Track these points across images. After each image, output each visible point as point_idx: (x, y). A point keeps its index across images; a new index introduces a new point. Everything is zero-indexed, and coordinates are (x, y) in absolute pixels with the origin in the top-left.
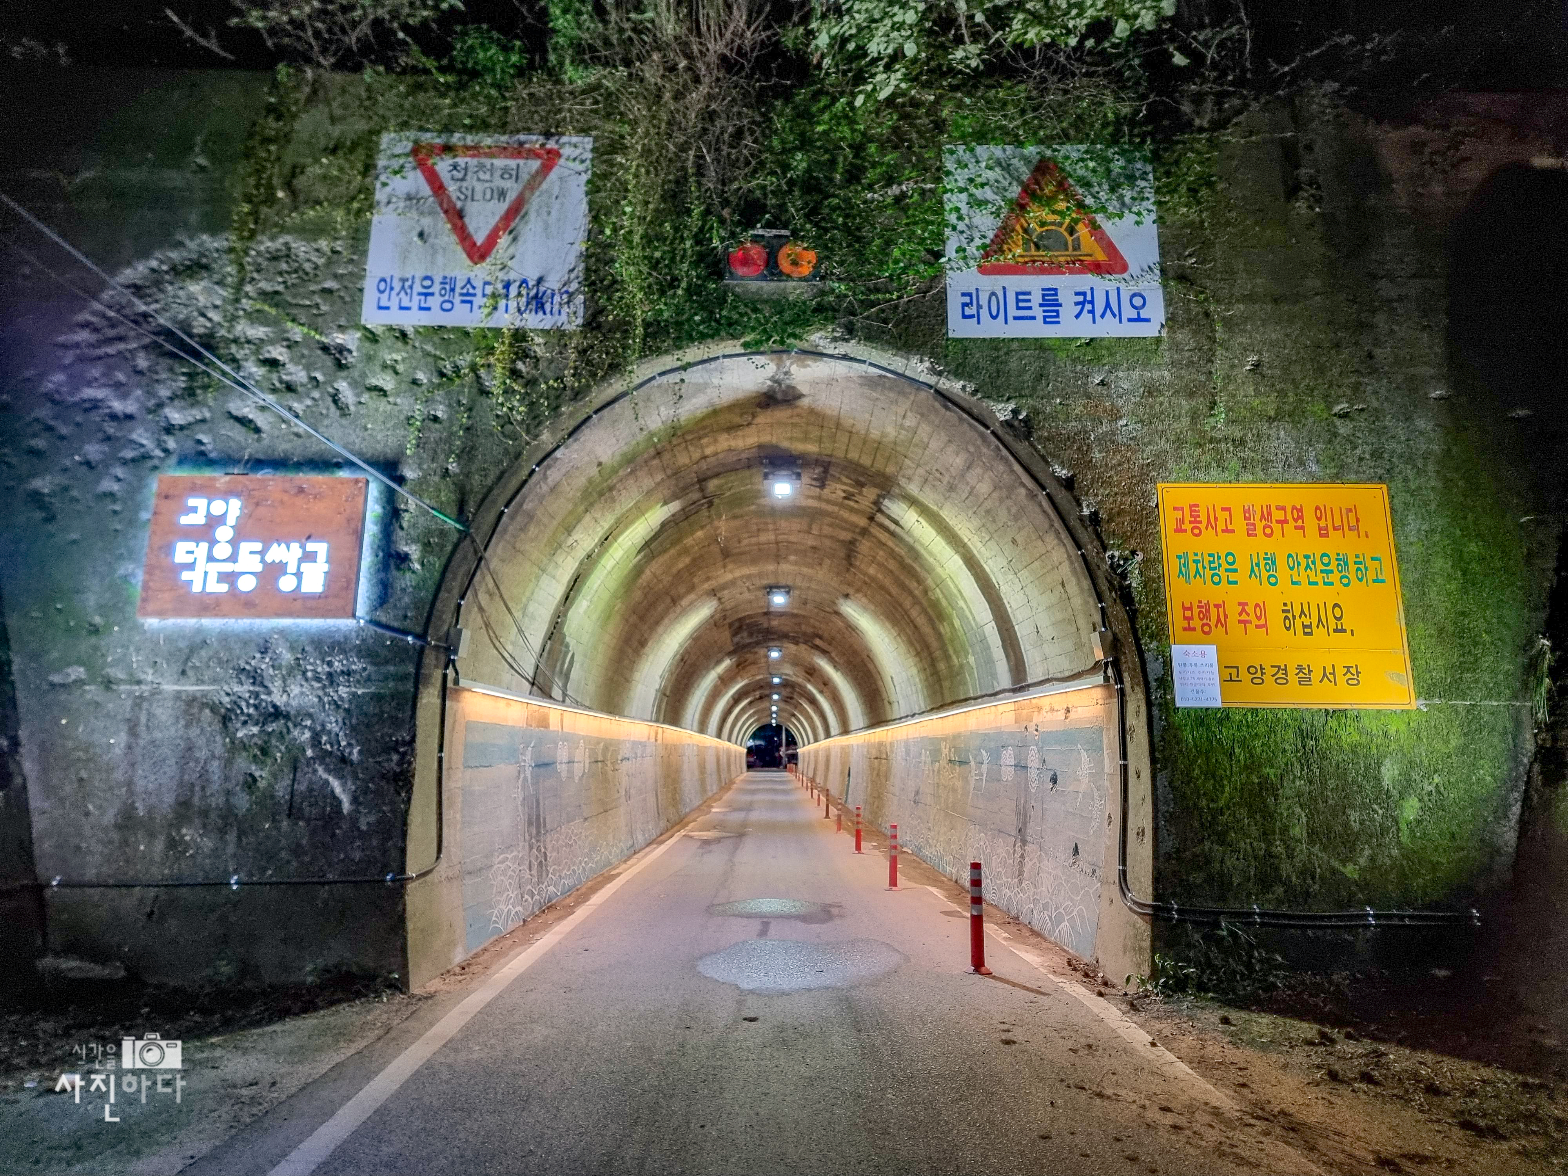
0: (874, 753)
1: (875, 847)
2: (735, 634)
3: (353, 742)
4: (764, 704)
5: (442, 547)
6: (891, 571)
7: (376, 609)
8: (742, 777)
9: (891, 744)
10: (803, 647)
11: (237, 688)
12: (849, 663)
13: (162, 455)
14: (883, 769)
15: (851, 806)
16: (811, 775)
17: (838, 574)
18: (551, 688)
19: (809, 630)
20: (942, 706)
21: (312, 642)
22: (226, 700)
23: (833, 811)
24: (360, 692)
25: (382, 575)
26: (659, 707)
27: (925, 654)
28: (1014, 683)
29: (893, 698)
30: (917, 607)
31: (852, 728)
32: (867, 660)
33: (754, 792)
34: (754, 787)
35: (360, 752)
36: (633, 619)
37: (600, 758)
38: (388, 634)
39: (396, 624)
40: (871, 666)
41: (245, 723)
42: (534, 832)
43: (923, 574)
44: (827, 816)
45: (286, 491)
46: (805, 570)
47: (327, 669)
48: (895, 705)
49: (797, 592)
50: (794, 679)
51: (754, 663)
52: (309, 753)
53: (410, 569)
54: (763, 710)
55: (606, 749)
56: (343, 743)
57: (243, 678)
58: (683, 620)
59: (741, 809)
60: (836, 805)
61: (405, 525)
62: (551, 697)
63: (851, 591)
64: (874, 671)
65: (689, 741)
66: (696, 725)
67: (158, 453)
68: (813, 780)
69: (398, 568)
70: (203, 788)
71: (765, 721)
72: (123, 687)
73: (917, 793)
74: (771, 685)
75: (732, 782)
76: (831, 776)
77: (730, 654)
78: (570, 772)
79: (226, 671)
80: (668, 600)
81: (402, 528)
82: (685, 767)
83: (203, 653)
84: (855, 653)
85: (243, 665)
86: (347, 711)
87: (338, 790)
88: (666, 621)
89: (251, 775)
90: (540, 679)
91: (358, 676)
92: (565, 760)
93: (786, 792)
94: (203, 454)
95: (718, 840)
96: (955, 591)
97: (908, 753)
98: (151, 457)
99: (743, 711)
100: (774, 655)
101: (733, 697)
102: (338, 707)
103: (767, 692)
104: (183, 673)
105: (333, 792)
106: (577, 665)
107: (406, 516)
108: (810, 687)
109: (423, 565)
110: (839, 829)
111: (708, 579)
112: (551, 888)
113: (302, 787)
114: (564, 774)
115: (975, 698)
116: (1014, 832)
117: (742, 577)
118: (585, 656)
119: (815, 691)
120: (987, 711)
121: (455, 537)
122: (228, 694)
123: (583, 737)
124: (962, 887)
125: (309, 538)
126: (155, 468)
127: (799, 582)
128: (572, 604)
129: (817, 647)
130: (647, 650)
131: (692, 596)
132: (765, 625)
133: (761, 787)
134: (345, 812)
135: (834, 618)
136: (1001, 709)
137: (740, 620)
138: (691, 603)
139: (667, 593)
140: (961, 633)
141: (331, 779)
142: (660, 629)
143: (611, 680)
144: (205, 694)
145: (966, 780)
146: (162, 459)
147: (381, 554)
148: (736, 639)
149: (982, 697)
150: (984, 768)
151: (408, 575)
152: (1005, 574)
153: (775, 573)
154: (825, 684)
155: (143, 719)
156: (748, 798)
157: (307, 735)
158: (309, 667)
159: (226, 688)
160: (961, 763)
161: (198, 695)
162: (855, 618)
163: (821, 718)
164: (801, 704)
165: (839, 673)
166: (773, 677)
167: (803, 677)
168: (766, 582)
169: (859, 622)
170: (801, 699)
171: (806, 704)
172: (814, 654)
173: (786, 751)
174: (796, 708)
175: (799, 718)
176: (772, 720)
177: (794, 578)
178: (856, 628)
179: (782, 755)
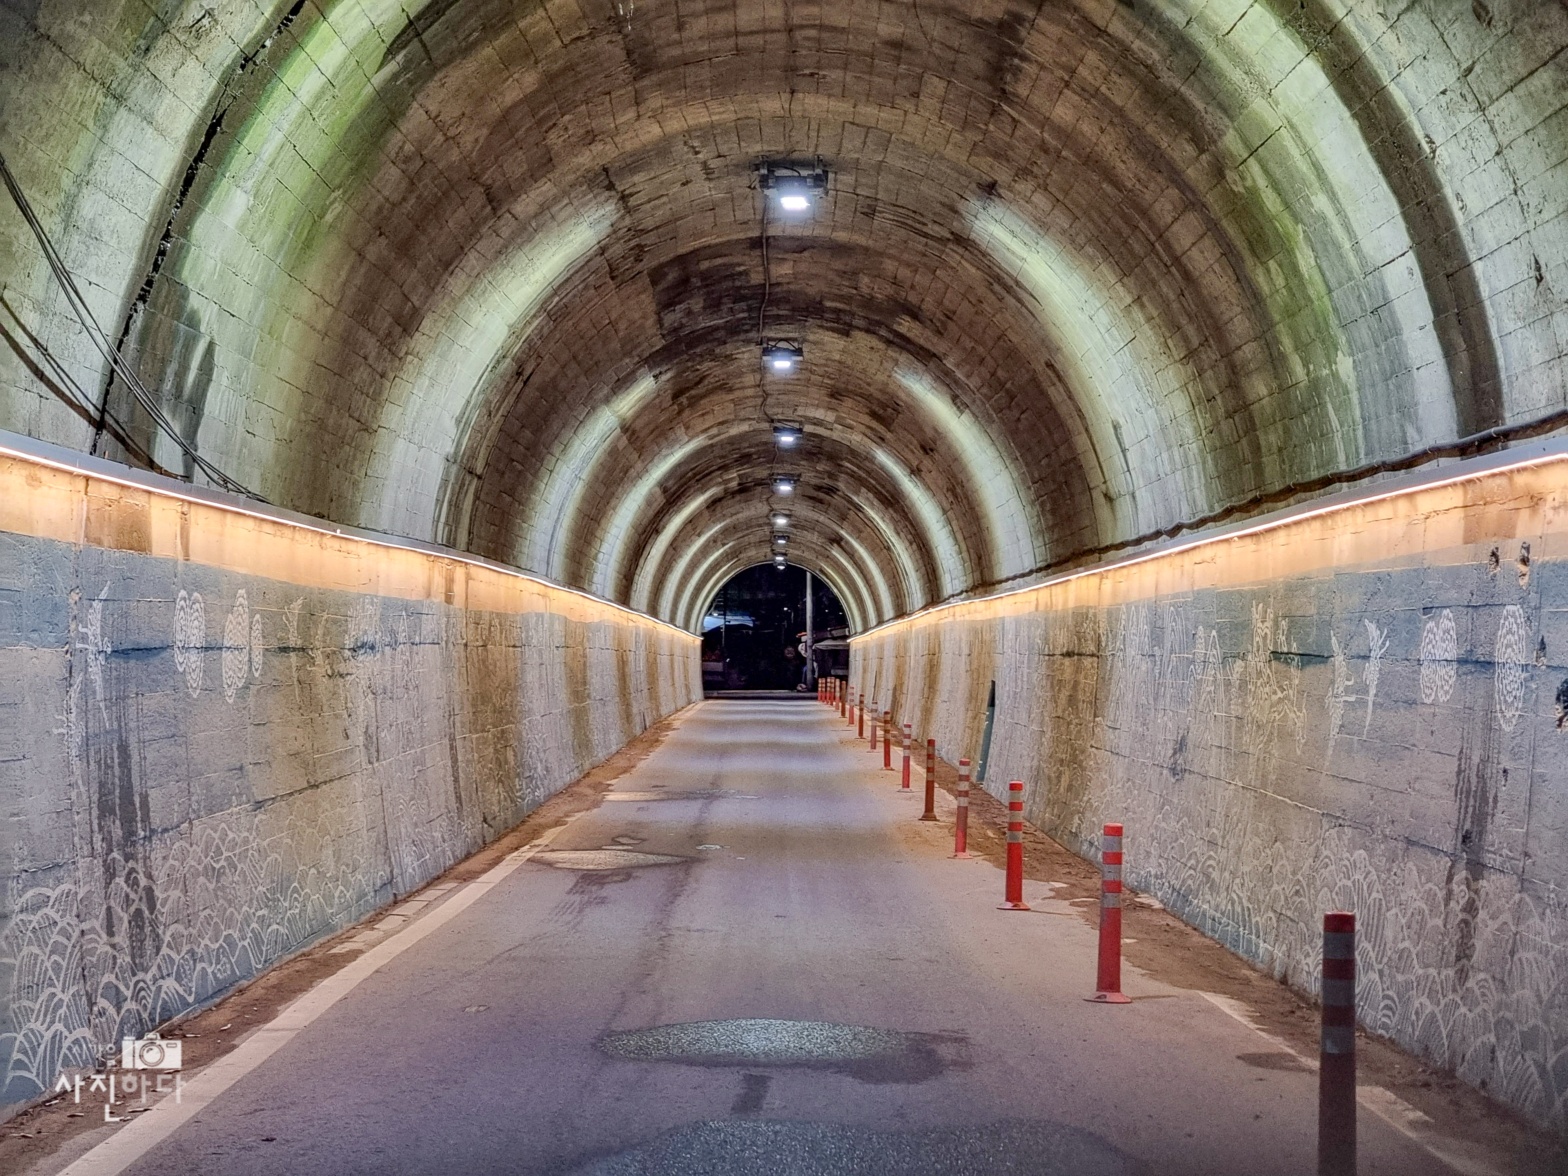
0: (1062, 641)
1: (1059, 895)
2: (667, 304)
4: (756, 509)
6: (1119, 112)
8: (689, 713)
9: (1112, 614)
10: (862, 340)
12: (995, 384)
14: (1087, 682)
15: (997, 788)
16: (884, 705)
17: (965, 124)
18: (150, 440)
19: (881, 291)
20: (1256, 502)
23: (945, 801)
26: (455, 506)
27: (1210, 355)
28: (1464, 429)
29: (1118, 483)
30: (1192, 218)
31: (1003, 570)
32: (1044, 376)
33: (723, 751)
34: (726, 738)
36: (378, 249)
37: (294, 640)
40: (1055, 394)
42: (117, 832)
43: (1212, 117)
44: (929, 813)
46: (869, 112)
48: (1124, 506)
49: (847, 179)
50: (837, 434)
51: (724, 387)
54: (749, 525)
55: (309, 616)
58: (520, 258)
59: (688, 796)
60: (952, 782)
62: (151, 465)
63: (1002, 175)
64: (1064, 409)
65: (539, 605)
66: (558, 561)
68: (889, 720)
71: (756, 555)
73: (1181, 746)
74: (773, 454)
75: (661, 725)
76: (941, 709)
77: (652, 361)
78: (212, 673)
80: (477, 196)
82: (531, 677)
84: (1012, 354)
88: (472, 259)
90: (121, 413)
92: (196, 640)
93: (813, 752)
95: (625, 874)
96: (1303, 166)
97: (1157, 635)
99: (692, 526)
100: (782, 365)
101: (663, 485)
103: (762, 473)
106: (221, 379)
108: (883, 458)
110: (961, 847)
111: (591, 137)
112: (170, 984)
114: (195, 679)
115: (1353, 477)
116: (1448, 845)
117: (688, 132)
118: (245, 353)
119: (897, 471)
120: (1384, 511)
123: (247, 582)
124: (1301, 995)
127: (851, 147)
128: (203, 198)
129: (903, 343)
130: (418, 342)
131: (545, 189)
132: (756, 278)
133: (746, 737)
135: (954, 255)
136: (1425, 504)
137: (681, 260)
138: (544, 208)
139: (475, 179)
140: (1316, 289)
142: (456, 283)
143: (320, 423)
145: (1320, 706)
148: (671, 318)
149: (1372, 471)
150: (1372, 671)
152: (1450, 110)
153: (784, 121)
154: (927, 449)
156: (708, 767)
160: (1308, 658)
162: (1013, 253)
163: (914, 546)
164: (859, 508)
165: (966, 418)
166: (776, 430)
167: (863, 428)
168: (758, 148)
169: (1026, 266)
170: (857, 493)
171: (872, 506)
172: (896, 362)
173: (815, 641)
174: (843, 518)
175: (852, 547)
176: (776, 554)
177: (838, 138)
178: (1017, 283)
179: (803, 652)
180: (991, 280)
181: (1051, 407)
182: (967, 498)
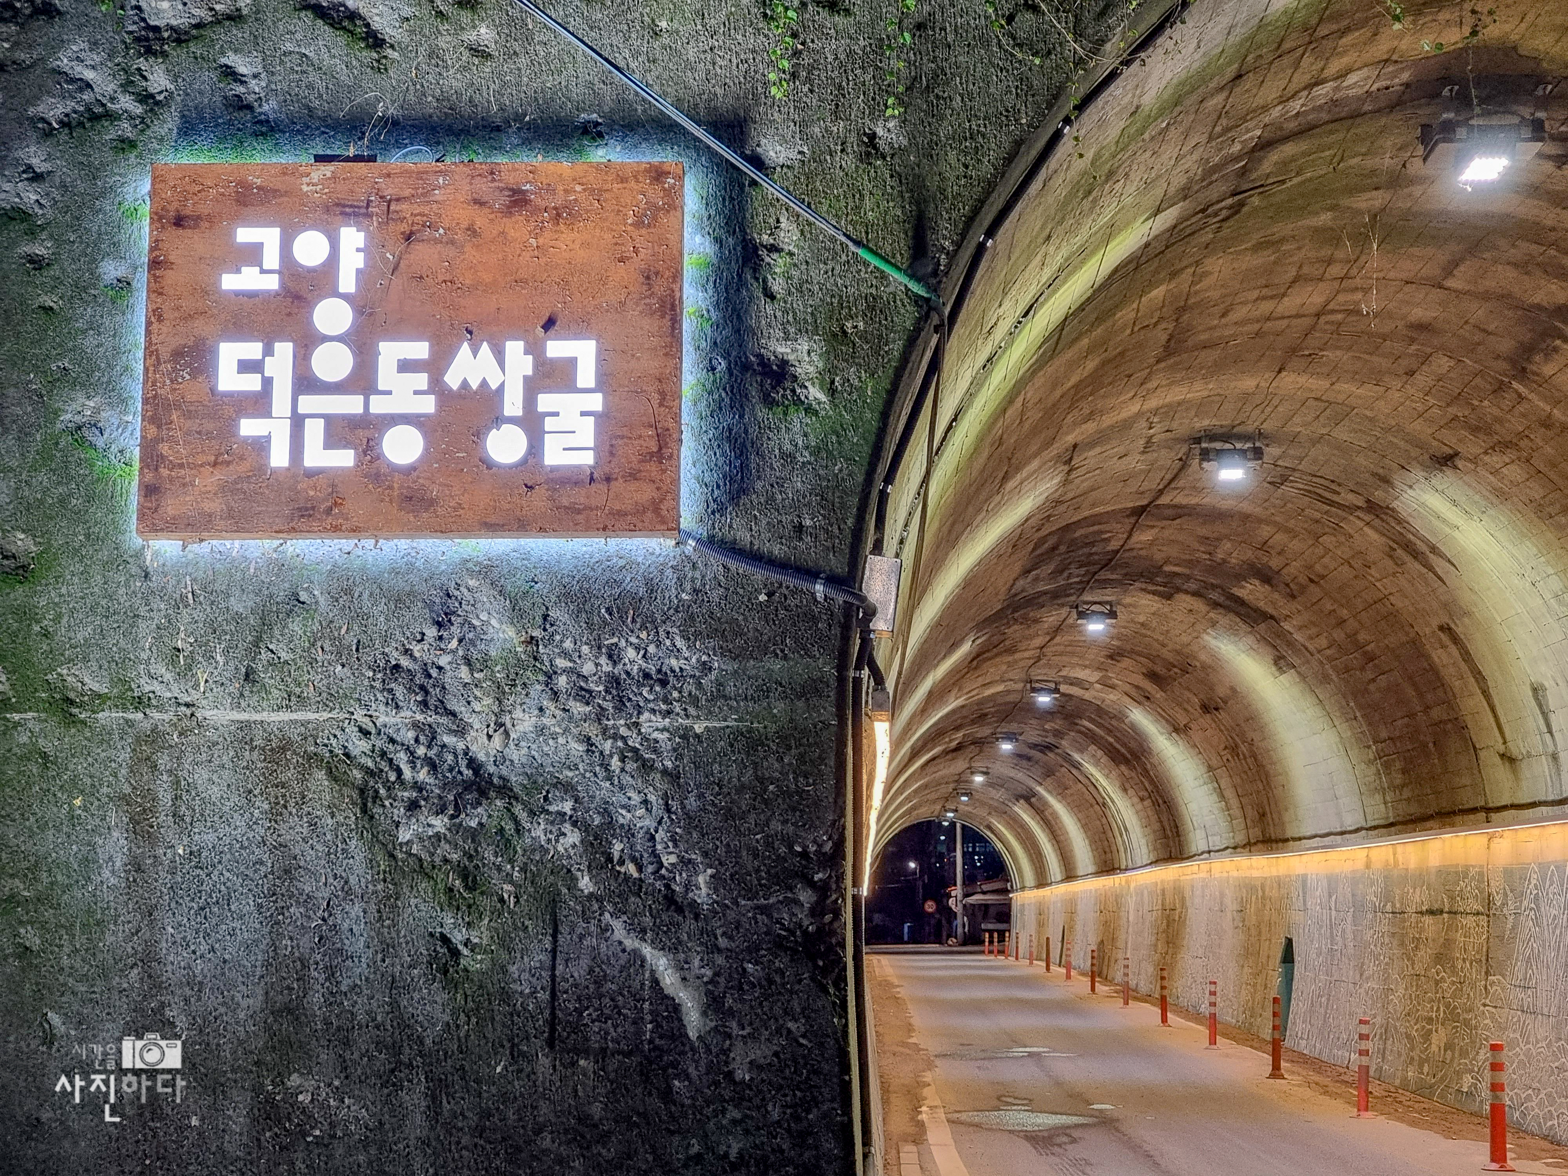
2: (1027, 571)
3: (697, 857)
5: (879, 342)
7: (721, 510)
8: (887, 969)
9: (1514, 873)
10: (1184, 603)
11: (385, 717)
12: (1349, 646)
13: (138, 109)
14: (1470, 940)
19: (1240, 557)
21: (565, 596)
22: (359, 746)
24: (699, 728)
25: (728, 419)
29: (1528, 744)
31: (1303, 827)
32: (1432, 639)
35: (716, 881)
38: (759, 575)
39: (777, 550)
41: (413, 806)
45: (479, 202)
46: (1345, 389)
47: (606, 666)
48: (1536, 767)
50: (1093, 693)
52: (585, 883)
53: (798, 402)
56: (669, 860)
57: (400, 691)
61: (777, 286)
63: (1471, 447)
67: (127, 103)
69: (769, 402)
70: (331, 972)
72: (107, 717)
77: (984, 625)
79: (357, 674)
81: (771, 296)
83: (295, 626)
84: (1389, 617)
85: (395, 657)
86: (672, 776)
87: (669, 980)
89: (445, 940)
91: (689, 687)
94: (240, 105)
98: (110, 116)
102: (646, 767)
104: (249, 676)
105: (656, 982)
107: (779, 263)
109: (832, 391)
113: (578, 971)
121: (907, 316)
122: (365, 733)
125: (549, 324)
126: (126, 145)
127: (1300, 422)
132: (1116, 544)
134: (692, 1034)
135: (1357, 523)
137: (1066, 529)
141: (647, 951)
144: (311, 733)
146: (142, 123)
147: (722, 365)
148: (1019, 585)
151: (797, 419)
154: (1211, 707)
155: (165, 798)
157: (573, 837)
158: (561, 663)
159: (359, 715)
161: (294, 734)
162: (1444, 521)
163: (1147, 803)
164: (1077, 766)
165: (1288, 679)
166: (1034, 690)
167: (1127, 688)
168: (1206, 422)
169: (1456, 534)
170: (1081, 751)
171: (1097, 763)
172: (1214, 624)
173: (966, 895)
174: (1049, 773)
175: (1046, 804)
176: (946, 811)
177: (1291, 413)
178: (1434, 549)
179: (953, 907)
180: (1395, 546)
181: (1433, 669)
182: (1254, 756)
